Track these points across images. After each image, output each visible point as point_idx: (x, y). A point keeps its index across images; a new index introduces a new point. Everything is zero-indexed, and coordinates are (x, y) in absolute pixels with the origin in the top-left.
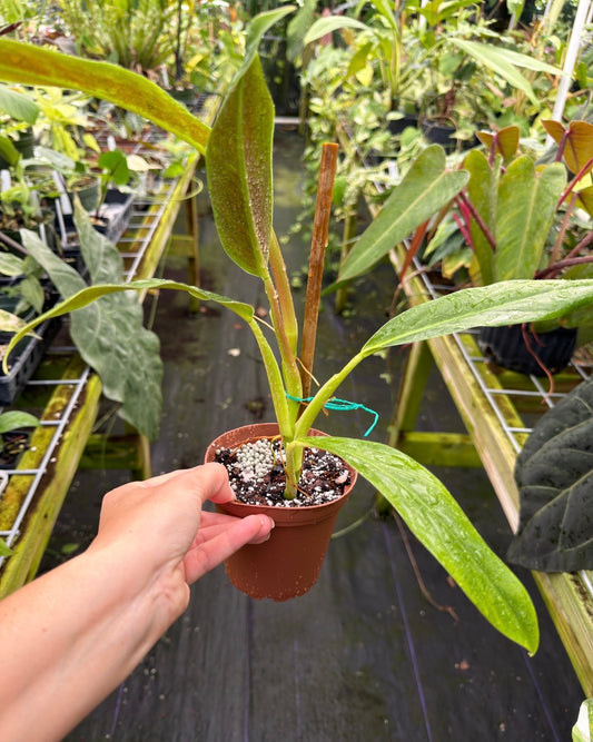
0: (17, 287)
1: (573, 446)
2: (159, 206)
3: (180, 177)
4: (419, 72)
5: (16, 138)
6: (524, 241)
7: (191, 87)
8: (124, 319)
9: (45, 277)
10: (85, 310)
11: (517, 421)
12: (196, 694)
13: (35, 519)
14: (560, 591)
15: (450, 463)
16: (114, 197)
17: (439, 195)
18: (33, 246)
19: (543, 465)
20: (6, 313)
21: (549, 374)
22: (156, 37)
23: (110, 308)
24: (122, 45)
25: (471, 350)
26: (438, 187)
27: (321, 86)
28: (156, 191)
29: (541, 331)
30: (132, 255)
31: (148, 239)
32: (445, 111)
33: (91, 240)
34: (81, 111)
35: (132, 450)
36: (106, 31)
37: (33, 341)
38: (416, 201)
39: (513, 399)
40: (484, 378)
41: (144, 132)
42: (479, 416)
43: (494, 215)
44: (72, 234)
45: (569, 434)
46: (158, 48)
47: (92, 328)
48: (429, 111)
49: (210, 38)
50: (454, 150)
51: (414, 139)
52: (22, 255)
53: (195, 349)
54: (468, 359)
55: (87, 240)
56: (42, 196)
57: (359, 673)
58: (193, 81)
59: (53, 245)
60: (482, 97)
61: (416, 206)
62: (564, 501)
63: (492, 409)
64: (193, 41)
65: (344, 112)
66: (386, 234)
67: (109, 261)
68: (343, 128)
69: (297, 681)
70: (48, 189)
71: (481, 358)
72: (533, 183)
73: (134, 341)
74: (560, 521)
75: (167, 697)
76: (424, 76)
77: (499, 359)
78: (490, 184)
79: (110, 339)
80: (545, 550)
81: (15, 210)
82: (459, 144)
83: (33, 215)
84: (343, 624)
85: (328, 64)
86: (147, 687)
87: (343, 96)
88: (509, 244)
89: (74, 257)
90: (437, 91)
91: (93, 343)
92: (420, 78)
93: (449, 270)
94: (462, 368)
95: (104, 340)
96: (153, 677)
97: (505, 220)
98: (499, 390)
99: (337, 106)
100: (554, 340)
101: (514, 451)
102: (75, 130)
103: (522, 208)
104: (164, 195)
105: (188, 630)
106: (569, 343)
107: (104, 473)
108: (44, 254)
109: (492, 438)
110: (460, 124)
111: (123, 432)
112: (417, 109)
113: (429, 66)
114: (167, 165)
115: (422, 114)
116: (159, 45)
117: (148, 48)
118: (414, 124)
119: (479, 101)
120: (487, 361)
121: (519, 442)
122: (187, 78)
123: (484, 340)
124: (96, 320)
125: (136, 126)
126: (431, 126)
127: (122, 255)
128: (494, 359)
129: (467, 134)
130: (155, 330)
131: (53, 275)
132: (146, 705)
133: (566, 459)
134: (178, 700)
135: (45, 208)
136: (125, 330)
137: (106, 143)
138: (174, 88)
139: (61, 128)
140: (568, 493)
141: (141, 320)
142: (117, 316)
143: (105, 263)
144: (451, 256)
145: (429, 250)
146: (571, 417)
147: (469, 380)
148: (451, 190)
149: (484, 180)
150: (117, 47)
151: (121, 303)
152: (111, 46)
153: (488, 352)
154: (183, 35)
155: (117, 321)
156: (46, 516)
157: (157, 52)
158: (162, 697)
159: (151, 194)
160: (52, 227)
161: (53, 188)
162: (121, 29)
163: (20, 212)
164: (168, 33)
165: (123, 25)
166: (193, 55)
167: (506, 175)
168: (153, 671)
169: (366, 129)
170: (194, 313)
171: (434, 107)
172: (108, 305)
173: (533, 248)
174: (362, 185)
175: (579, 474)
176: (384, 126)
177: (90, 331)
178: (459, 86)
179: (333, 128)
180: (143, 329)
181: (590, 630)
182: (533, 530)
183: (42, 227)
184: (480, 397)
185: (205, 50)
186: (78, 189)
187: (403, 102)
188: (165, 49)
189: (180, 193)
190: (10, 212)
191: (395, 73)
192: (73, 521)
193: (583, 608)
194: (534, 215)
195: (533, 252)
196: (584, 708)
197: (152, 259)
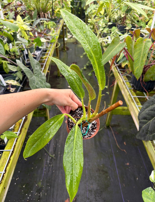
0: (16, 74)
1: (152, 110)
2: (49, 50)
3: (54, 42)
4: (116, 11)
5: (12, 34)
6: (141, 59)
7: (56, 17)
8: (42, 81)
9: (22, 71)
10: (32, 79)
11: (140, 104)
12: (62, 171)
13: (23, 129)
14: (148, 145)
15: (124, 114)
16: (38, 49)
17: (119, 49)
18: (19, 64)
19: (144, 115)
20: (14, 81)
21: (147, 92)
22: (47, 4)
23: (38, 78)
24: (38, 7)
25: (129, 86)
26: (118, 47)
27: (91, 15)
28: (48, 47)
29: (146, 81)
30: (43, 64)
31: (47, 59)
32: (123, 21)
33: (33, 61)
34: (28, 26)
35: (45, 112)
36: (34, 3)
37: (20, 87)
38: (113, 50)
39: (139, 98)
40: (131, 93)
41: (45, 30)
42: (130, 103)
43: (133, 53)
44: (28, 59)
45: (151, 107)
46: (47, 7)
47: (34, 83)
48: (119, 22)
49: (61, 3)
50: (125, 32)
51: (115, 30)
52: (16, 66)
53: (59, 86)
54: (128, 88)
55: (32, 61)
56: (20, 50)
57: (102, 166)
58: (56, 16)
59: (24, 63)
60: (133, 17)
61: (113, 51)
62: (149, 124)
63: (133, 101)
64: (56, 4)
65: (97, 22)
66: (105, 59)
67: (37, 66)
68: (96, 27)
69: (86, 167)
70: (21, 47)
71: (131, 88)
72: (143, 44)
73: (44, 86)
74: (148, 129)
75: (55, 171)
76: (118, 12)
77: (136, 88)
78: (132, 44)
79: (38, 86)
80: (145, 135)
81: (14, 54)
82: (127, 30)
83: (18, 55)
84: (98, 154)
85: (92, 9)
86: (50, 169)
87: (96, 18)
88: (137, 60)
89: (29, 65)
90: (121, 16)
91: (35, 87)
92: (117, 12)
93: (123, 66)
94: (126, 91)
95: (37, 86)
96: (51, 167)
97: (136, 54)
98: (135, 96)
99: (95, 21)
100: (150, 83)
101: (138, 111)
102: (27, 31)
103: (140, 50)
104: (50, 47)
105: (60, 155)
106: (153, 84)
107: (38, 118)
108: (22, 66)
109: (133, 108)
110: (127, 25)
111: (42, 108)
112: (116, 21)
113: (119, 9)
114: (51, 39)
115: (117, 23)
116: (48, 6)
117: (45, 7)
118: (115, 25)
119: (133, 18)
120: (132, 89)
121: (139, 109)
122: (55, 15)
123: (132, 83)
124: (35, 81)
125: (43, 29)
126: (119, 26)
127: (40, 64)
128: (134, 88)
129: (129, 28)
130: (49, 83)
131: (24, 71)
132: (50, 173)
133: (150, 113)
134: (58, 172)
135: (21, 53)
136: (42, 83)
137: (35, 34)
138: (52, 18)
139: (24, 31)
140: (150, 122)
141: (46, 81)
142: (40, 80)
143: (36, 67)
144: (124, 62)
145: (118, 60)
146: (152, 103)
147: (128, 94)
148: (121, 48)
149: (131, 43)
150: (37, 8)
151: (41, 77)
152: (35, 7)
153: (133, 86)
154: (54, 3)
155: (40, 81)
156: (26, 129)
157: (47, 8)
158: (54, 171)
159: (47, 47)
160: (23, 58)
161: (22, 47)
162: (38, 3)
163: (15, 54)
164: (50, 2)
165: (38, 2)
166: (57, 8)
167: (136, 42)
168: (52, 165)
169: (102, 27)
170: (59, 77)
171: (120, 20)
172: (38, 77)
173: (143, 61)
174: (101, 42)
175: (153, 117)
176: (107, 26)
177: (34, 84)
178: (127, 14)
179: (94, 27)
180: (46, 83)
181: (154, 153)
182: (142, 131)
183: (21, 58)
184: (130, 98)
185: (60, 7)
186: (29, 47)
187: (112, 19)
188: (49, 7)
189: (54, 47)
190: (13, 54)
191: (110, 12)
192: (31, 130)
193: (153, 149)
194: (143, 52)
195: (143, 62)
196: (153, 172)
197: (48, 65)
